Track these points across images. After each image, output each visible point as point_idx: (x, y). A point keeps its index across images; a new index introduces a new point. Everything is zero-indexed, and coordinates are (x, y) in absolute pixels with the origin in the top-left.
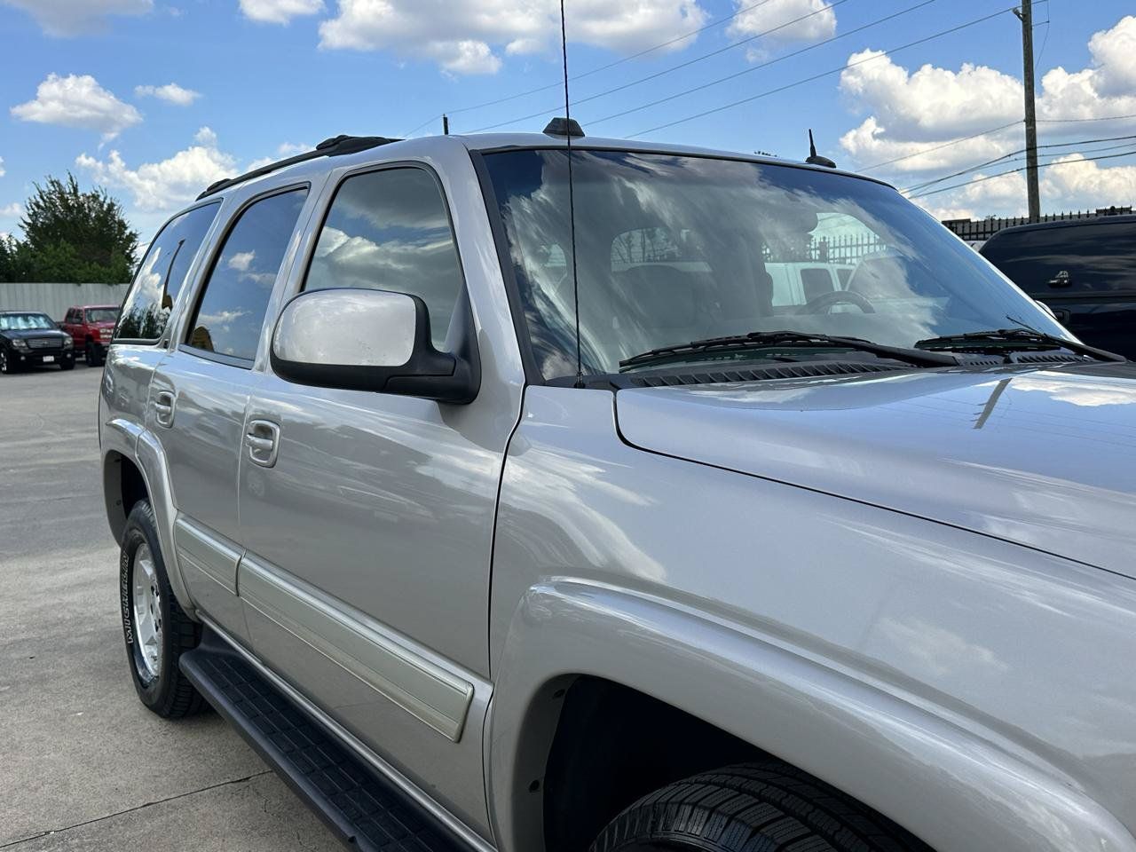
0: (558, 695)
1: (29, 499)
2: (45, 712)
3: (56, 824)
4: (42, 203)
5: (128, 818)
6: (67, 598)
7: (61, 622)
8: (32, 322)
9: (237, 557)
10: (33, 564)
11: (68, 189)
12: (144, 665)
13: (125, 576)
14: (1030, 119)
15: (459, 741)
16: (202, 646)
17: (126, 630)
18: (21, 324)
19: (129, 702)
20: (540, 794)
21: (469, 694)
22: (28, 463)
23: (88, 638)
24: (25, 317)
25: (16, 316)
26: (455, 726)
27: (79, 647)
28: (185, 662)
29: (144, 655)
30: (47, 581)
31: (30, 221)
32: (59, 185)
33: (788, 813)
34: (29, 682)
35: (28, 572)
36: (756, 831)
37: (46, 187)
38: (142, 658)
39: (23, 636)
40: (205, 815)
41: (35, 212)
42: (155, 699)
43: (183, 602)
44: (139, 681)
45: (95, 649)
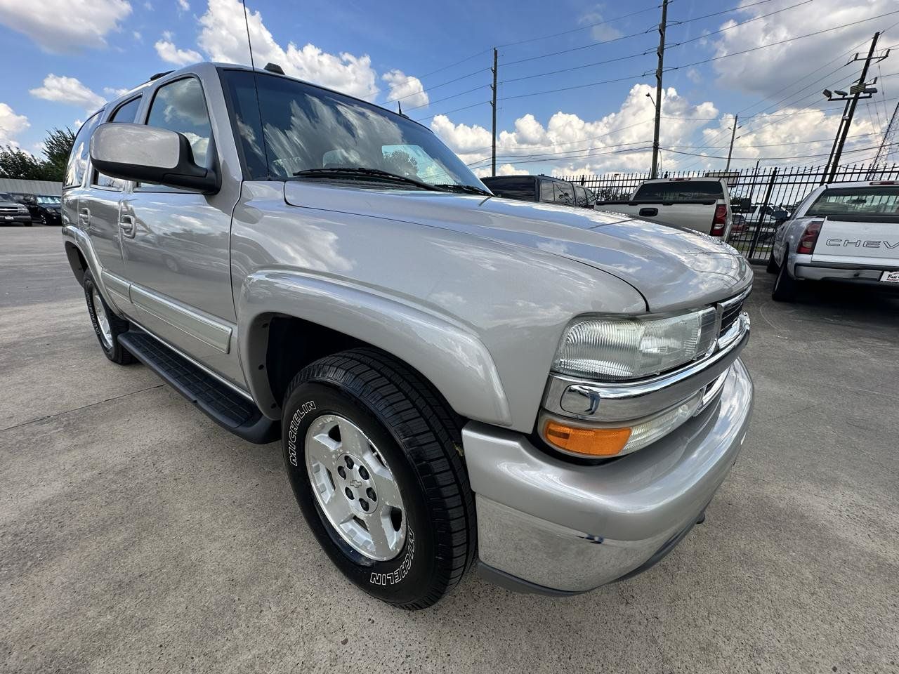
0: (265, 326)
1: (54, 278)
2: (53, 366)
3: (55, 412)
4: (54, 142)
5: (96, 406)
6: (73, 319)
7: (67, 329)
8: (57, 200)
9: (128, 285)
10: (55, 305)
11: (68, 136)
12: (107, 343)
13: (89, 303)
14: (494, 146)
15: (229, 353)
16: (130, 331)
17: (95, 328)
18: (50, 201)
19: (103, 360)
20: (265, 371)
21: (230, 332)
22: (58, 263)
23: (82, 335)
24: (52, 198)
25: (47, 197)
26: (225, 347)
27: (78, 339)
28: (120, 338)
29: (106, 338)
30: (61, 312)
31: (48, 151)
32: (63, 134)
33: (372, 368)
34: (46, 354)
35: (49, 308)
36: (357, 376)
37: (56, 134)
38: (105, 340)
39: (44, 335)
40: (137, 402)
41: (51, 147)
42: (113, 357)
43: (116, 312)
44: (105, 349)
45: (85, 339)
